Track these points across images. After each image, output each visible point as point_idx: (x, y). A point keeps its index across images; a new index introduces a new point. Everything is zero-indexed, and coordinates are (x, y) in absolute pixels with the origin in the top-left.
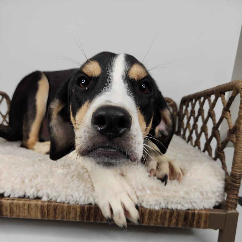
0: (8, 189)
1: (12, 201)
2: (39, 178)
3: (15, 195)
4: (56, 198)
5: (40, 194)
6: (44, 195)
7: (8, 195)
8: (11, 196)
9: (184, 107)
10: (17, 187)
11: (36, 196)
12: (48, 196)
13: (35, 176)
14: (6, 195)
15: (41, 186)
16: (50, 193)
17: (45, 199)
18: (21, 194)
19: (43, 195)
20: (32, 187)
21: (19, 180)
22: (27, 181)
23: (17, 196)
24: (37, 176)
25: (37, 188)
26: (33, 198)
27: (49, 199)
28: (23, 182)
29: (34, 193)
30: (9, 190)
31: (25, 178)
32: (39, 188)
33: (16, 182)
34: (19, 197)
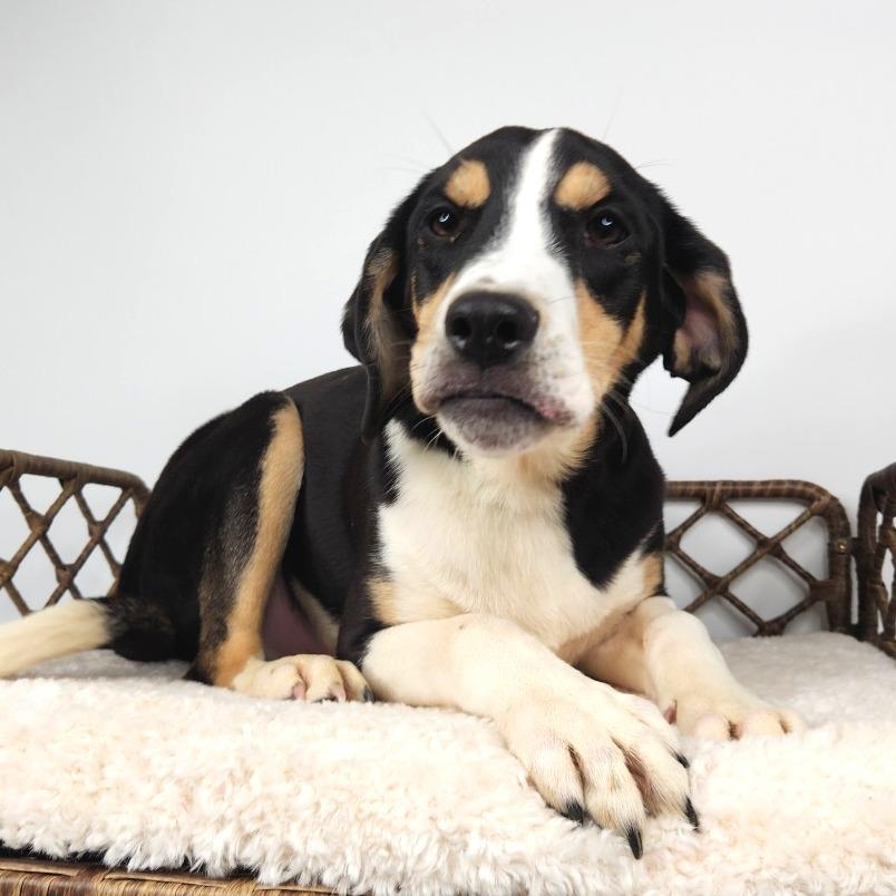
0: (123, 829)
1: (132, 888)
2: (255, 781)
3: (147, 856)
4: (322, 864)
5: (250, 857)
6: (269, 858)
7: (122, 856)
8: (132, 865)
10: (163, 821)
11: (233, 865)
13: (239, 774)
14: (111, 859)
15: (262, 817)
16: (297, 845)
17: (270, 876)
18: (173, 854)
19: (264, 857)
20: (222, 822)
21: (171, 792)
22: (203, 795)
23: (154, 863)
24: (248, 774)
25: (241, 828)
26: (221, 873)
27: (288, 876)
28: (188, 800)
29: (226, 849)
30: (128, 835)
31: (199, 780)
32: (250, 828)
33: (157, 800)
34: (163, 871)
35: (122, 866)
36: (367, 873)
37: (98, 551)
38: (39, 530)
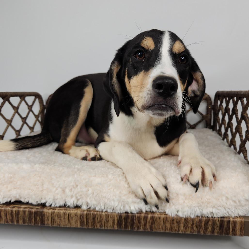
0: (50, 199)
1: (53, 211)
2: (79, 187)
3: (56, 204)
4: (95, 206)
5: (79, 203)
6: (84, 204)
7: (50, 204)
8: (52, 206)
9: (219, 103)
10: (59, 196)
11: (75, 205)
12: (87, 204)
13: (75, 186)
14: (47, 204)
15: (81, 195)
16: (89, 202)
17: (84, 207)
18: (62, 203)
19: (82, 203)
20: (72, 196)
21: (59, 190)
22: (67, 191)
23: (58, 205)
24: (77, 186)
25: (77, 198)
26: (73, 207)
27: (88, 207)
28: (64, 191)
29: (74, 202)
30: (51, 200)
31: (66, 188)
32: (79, 198)
33: (57, 192)
34: (60, 207)
35: (50, 206)
36: (106, 207)
37: (31, 113)
38: (16, 111)
